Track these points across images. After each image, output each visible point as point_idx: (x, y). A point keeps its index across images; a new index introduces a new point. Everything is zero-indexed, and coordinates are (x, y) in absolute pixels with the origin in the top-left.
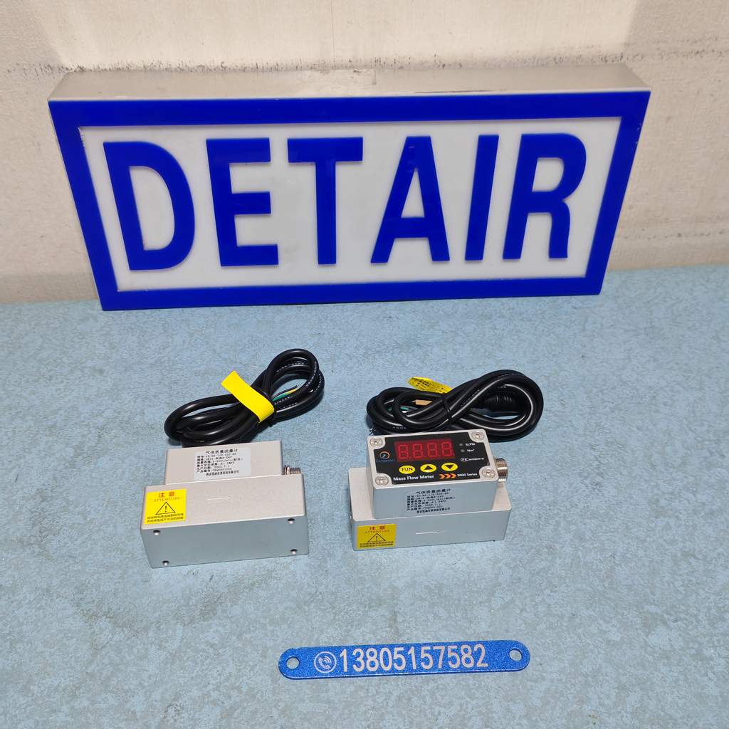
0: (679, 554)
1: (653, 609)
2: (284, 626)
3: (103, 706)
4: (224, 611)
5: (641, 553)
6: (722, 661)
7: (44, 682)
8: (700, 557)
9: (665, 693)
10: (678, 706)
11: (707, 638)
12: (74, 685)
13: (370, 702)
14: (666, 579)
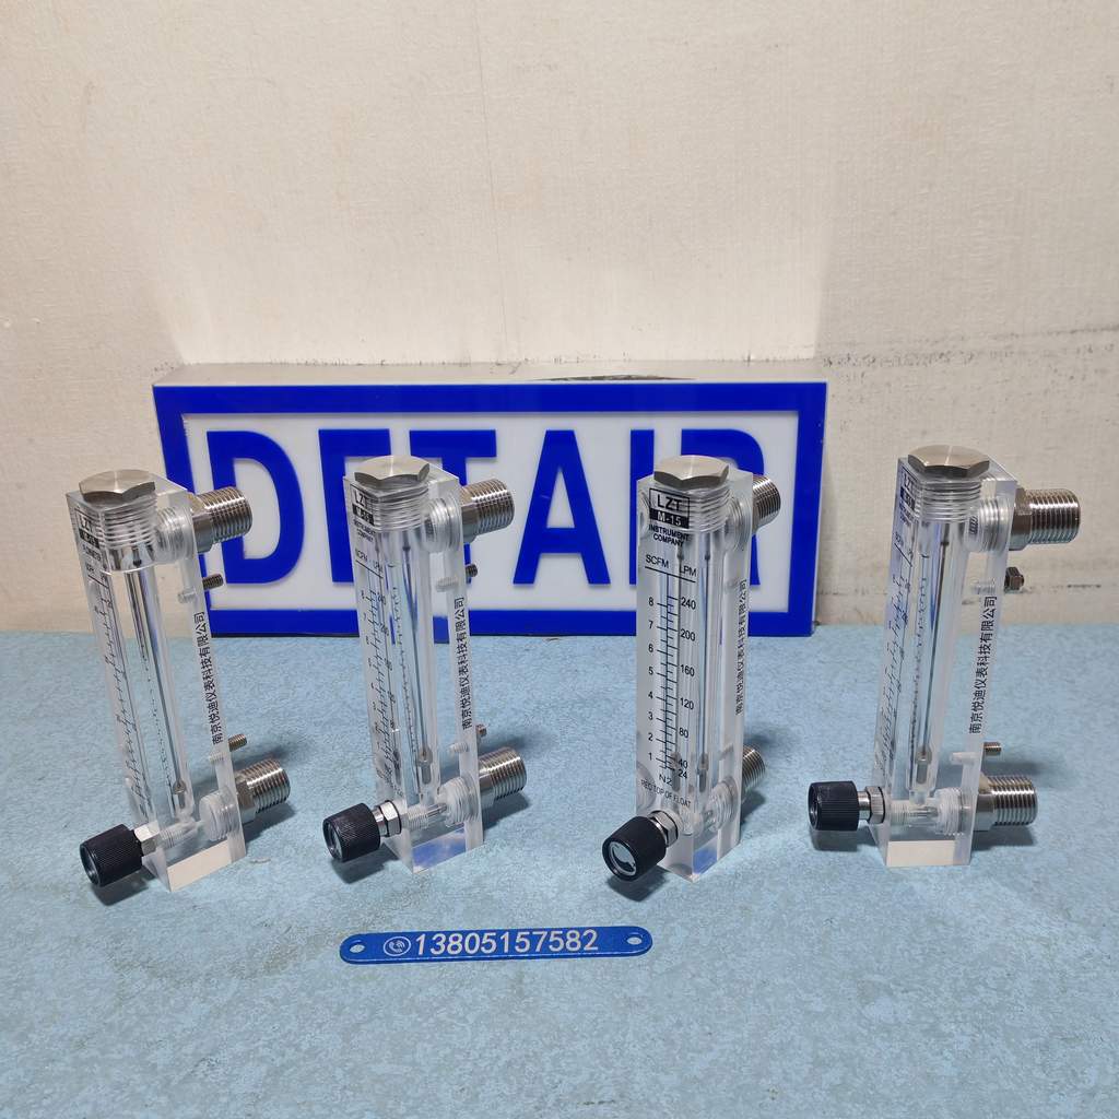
0: (923, 920)
1: (876, 978)
2: (372, 984)
3: (116, 1056)
4: (295, 965)
5: (868, 918)
6: (966, 1040)
7: (47, 1030)
8: (952, 923)
9: (879, 1071)
10: (895, 1087)
11: (949, 1013)
12: (84, 1036)
13: (469, 1066)
14: (898, 947)
